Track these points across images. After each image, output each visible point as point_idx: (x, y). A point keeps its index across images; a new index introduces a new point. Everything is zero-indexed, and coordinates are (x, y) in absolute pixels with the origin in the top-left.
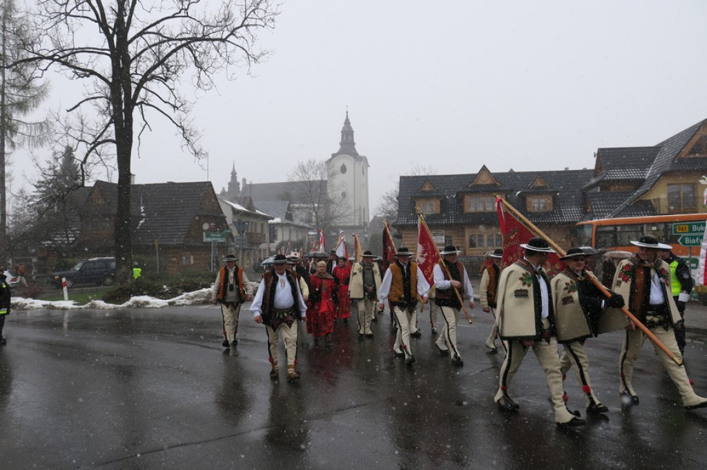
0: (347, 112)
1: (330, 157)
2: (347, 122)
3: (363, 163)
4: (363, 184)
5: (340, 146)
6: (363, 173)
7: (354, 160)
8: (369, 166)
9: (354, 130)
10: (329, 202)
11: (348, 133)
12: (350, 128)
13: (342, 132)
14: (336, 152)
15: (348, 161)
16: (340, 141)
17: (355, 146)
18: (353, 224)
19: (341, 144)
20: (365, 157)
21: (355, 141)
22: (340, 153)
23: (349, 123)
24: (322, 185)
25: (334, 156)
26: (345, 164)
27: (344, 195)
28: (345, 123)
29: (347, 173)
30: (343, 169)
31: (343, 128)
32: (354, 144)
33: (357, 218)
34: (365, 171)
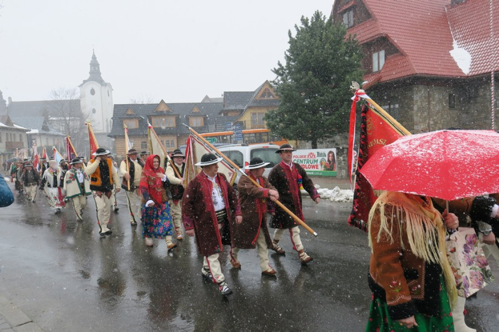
0: (94, 50)
1: (82, 83)
2: (94, 57)
3: (107, 88)
4: (109, 103)
5: (89, 75)
6: (109, 95)
7: (99, 85)
8: (113, 90)
9: (99, 62)
10: (81, 117)
11: (95, 64)
12: (97, 61)
13: (90, 64)
14: (86, 79)
15: (96, 86)
16: (89, 71)
17: (102, 75)
18: (102, 132)
19: (90, 73)
20: (109, 83)
21: (101, 72)
22: (90, 79)
23: (96, 58)
24: (77, 102)
25: (85, 82)
26: (94, 88)
27: (94, 111)
28: (92, 58)
29: (95, 94)
30: (93, 92)
31: (92, 61)
32: (100, 74)
33: (105, 127)
34: (109, 93)
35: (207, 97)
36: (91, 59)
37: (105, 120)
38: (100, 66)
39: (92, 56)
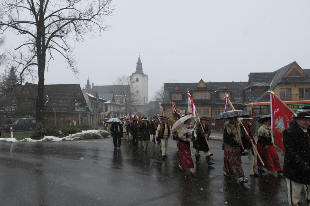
0: (139, 55)
1: (132, 75)
2: (139, 60)
3: (146, 77)
4: (146, 87)
5: (136, 70)
6: (146, 82)
7: (142, 76)
8: (148, 79)
9: (142, 63)
10: (130, 94)
11: (139, 64)
12: (141, 62)
13: (137, 64)
14: (134, 73)
15: (139, 76)
16: (136, 68)
17: (143, 70)
18: (141, 104)
20: (147, 75)
21: (142, 68)
22: (136, 73)
23: (140, 60)
24: (128, 87)
25: (133, 74)
26: (138, 78)
27: (137, 91)
29: (138, 82)
30: (137, 80)
31: (138, 62)
33: (143, 101)
36: (138, 61)
37: (144, 97)
38: (142, 65)
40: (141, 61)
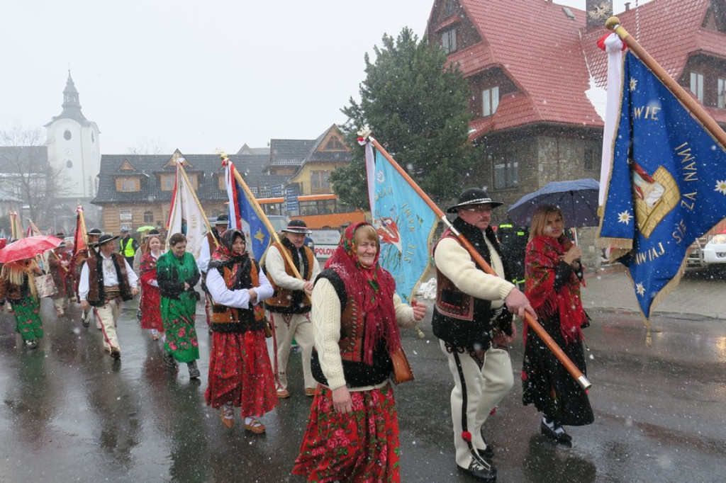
0: (69, 71)
1: (51, 120)
2: (70, 83)
3: (91, 129)
4: (94, 153)
5: (62, 109)
6: (93, 140)
7: (80, 126)
8: (100, 133)
9: (78, 91)
10: (49, 172)
11: (71, 94)
12: (75, 89)
13: (64, 92)
14: (57, 115)
15: (72, 126)
16: (62, 103)
18: (82, 196)
19: (63, 106)
20: (94, 122)
21: (81, 104)
22: (64, 116)
23: (73, 84)
24: (42, 151)
25: (55, 119)
26: (70, 130)
27: (69, 164)
28: (67, 83)
29: (72, 139)
30: (68, 135)
31: (66, 88)
32: (80, 108)
33: (87, 189)
34: (94, 138)
35: (245, 147)
36: (66, 85)
37: (88, 178)
38: (80, 96)
39: (66, 80)
40: (76, 86)
